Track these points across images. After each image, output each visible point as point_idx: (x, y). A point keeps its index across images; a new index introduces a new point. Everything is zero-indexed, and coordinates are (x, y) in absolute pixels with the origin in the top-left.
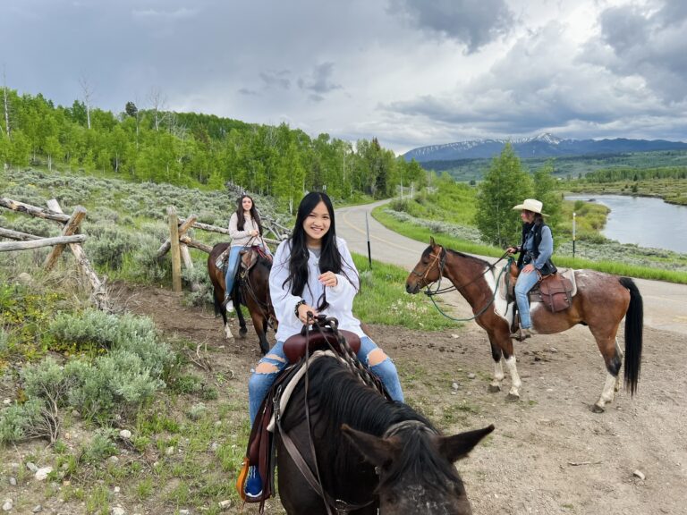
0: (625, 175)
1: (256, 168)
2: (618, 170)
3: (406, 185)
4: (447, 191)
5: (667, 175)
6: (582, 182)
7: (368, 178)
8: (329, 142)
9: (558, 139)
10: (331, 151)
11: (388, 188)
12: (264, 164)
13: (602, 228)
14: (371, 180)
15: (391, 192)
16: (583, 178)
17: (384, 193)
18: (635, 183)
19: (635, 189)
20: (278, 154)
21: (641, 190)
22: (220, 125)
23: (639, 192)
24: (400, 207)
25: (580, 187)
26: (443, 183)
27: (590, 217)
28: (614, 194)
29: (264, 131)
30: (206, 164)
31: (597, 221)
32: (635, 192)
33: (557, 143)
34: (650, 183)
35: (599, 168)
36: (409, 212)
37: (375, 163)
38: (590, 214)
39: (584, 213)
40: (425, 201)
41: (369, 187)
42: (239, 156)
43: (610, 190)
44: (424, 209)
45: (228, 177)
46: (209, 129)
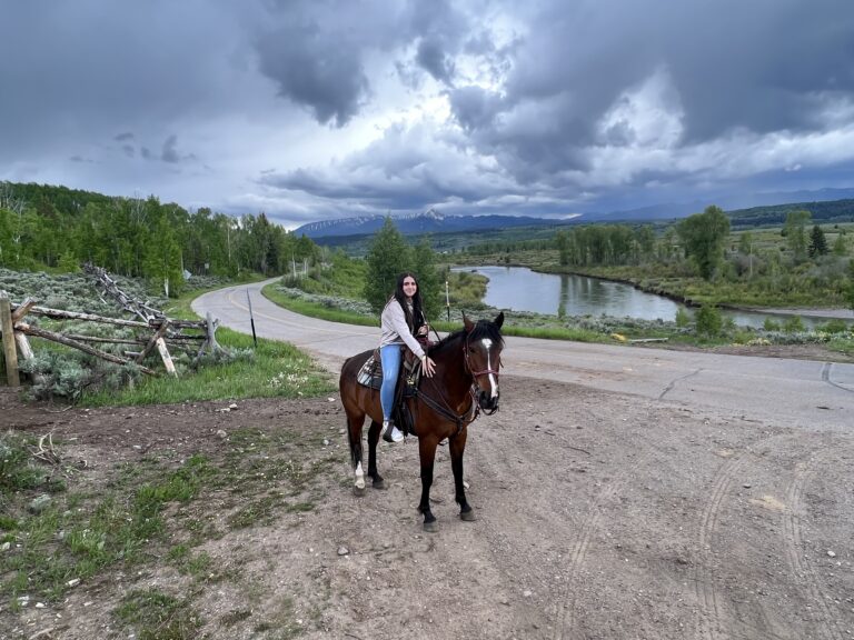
0: (499, 248)
1: (121, 246)
2: (494, 244)
3: (300, 261)
4: (342, 267)
5: (532, 247)
6: (465, 254)
7: (257, 254)
8: (211, 217)
9: (442, 215)
10: (214, 227)
11: (280, 264)
12: (131, 242)
13: (483, 296)
14: (261, 257)
15: (283, 269)
16: (466, 251)
17: (276, 270)
18: (507, 255)
19: (508, 260)
20: (149, 230)
21: (513, 261)
22: (73, 198)
23: (512, 263)
24: (292, 284)
25: (464, 259)
26: (337, 258)
27: (472, 286)
28: (491, 265)
29: (128, 205)
30: (55, 244)
31: (478, 289)
32: (508, 263)
33: (441, 218)
34: (520, 255)
35: (479, 241)
36: (302, 288)
37: (263, 238)
38: (473, 283)
39: (467, 284)
40: (319, 276)
41: (259, 264)
42: (98, 233)
43: (489, 261)
44: (319, 285)
45: (85, 257)
46: (58, 203)
